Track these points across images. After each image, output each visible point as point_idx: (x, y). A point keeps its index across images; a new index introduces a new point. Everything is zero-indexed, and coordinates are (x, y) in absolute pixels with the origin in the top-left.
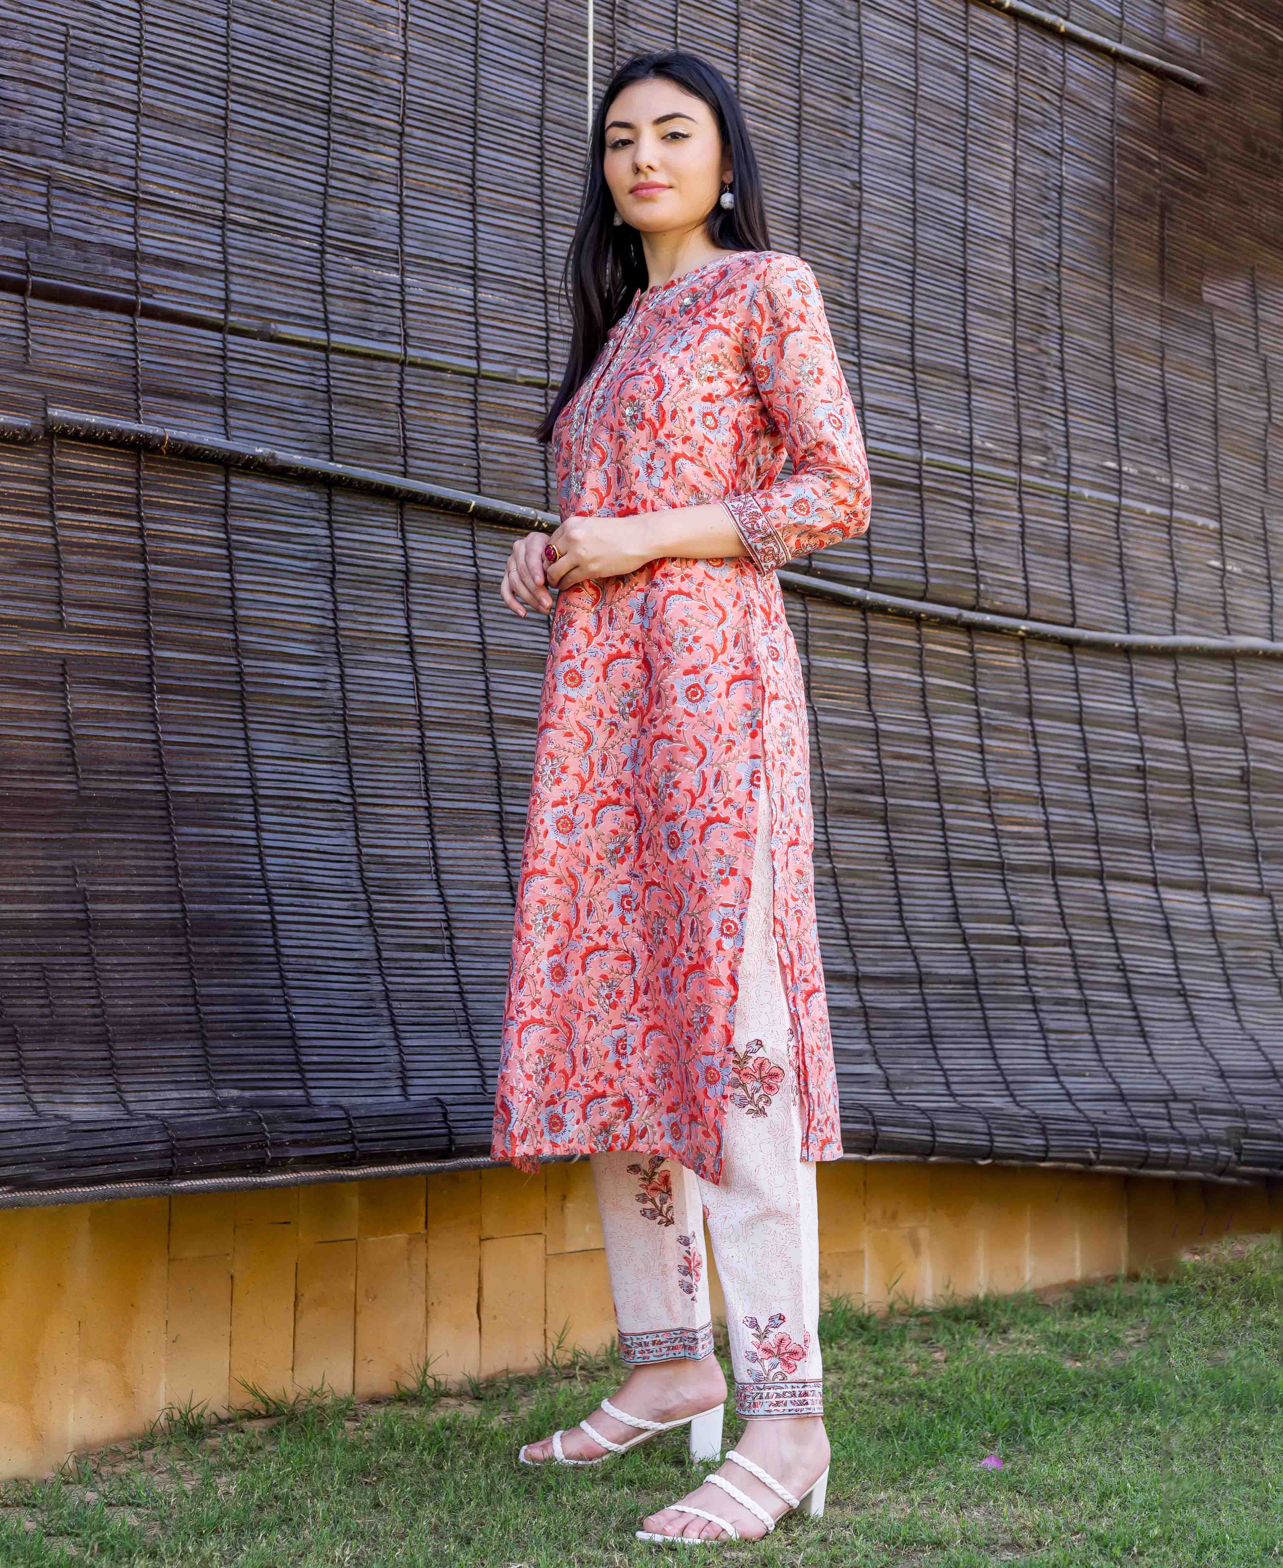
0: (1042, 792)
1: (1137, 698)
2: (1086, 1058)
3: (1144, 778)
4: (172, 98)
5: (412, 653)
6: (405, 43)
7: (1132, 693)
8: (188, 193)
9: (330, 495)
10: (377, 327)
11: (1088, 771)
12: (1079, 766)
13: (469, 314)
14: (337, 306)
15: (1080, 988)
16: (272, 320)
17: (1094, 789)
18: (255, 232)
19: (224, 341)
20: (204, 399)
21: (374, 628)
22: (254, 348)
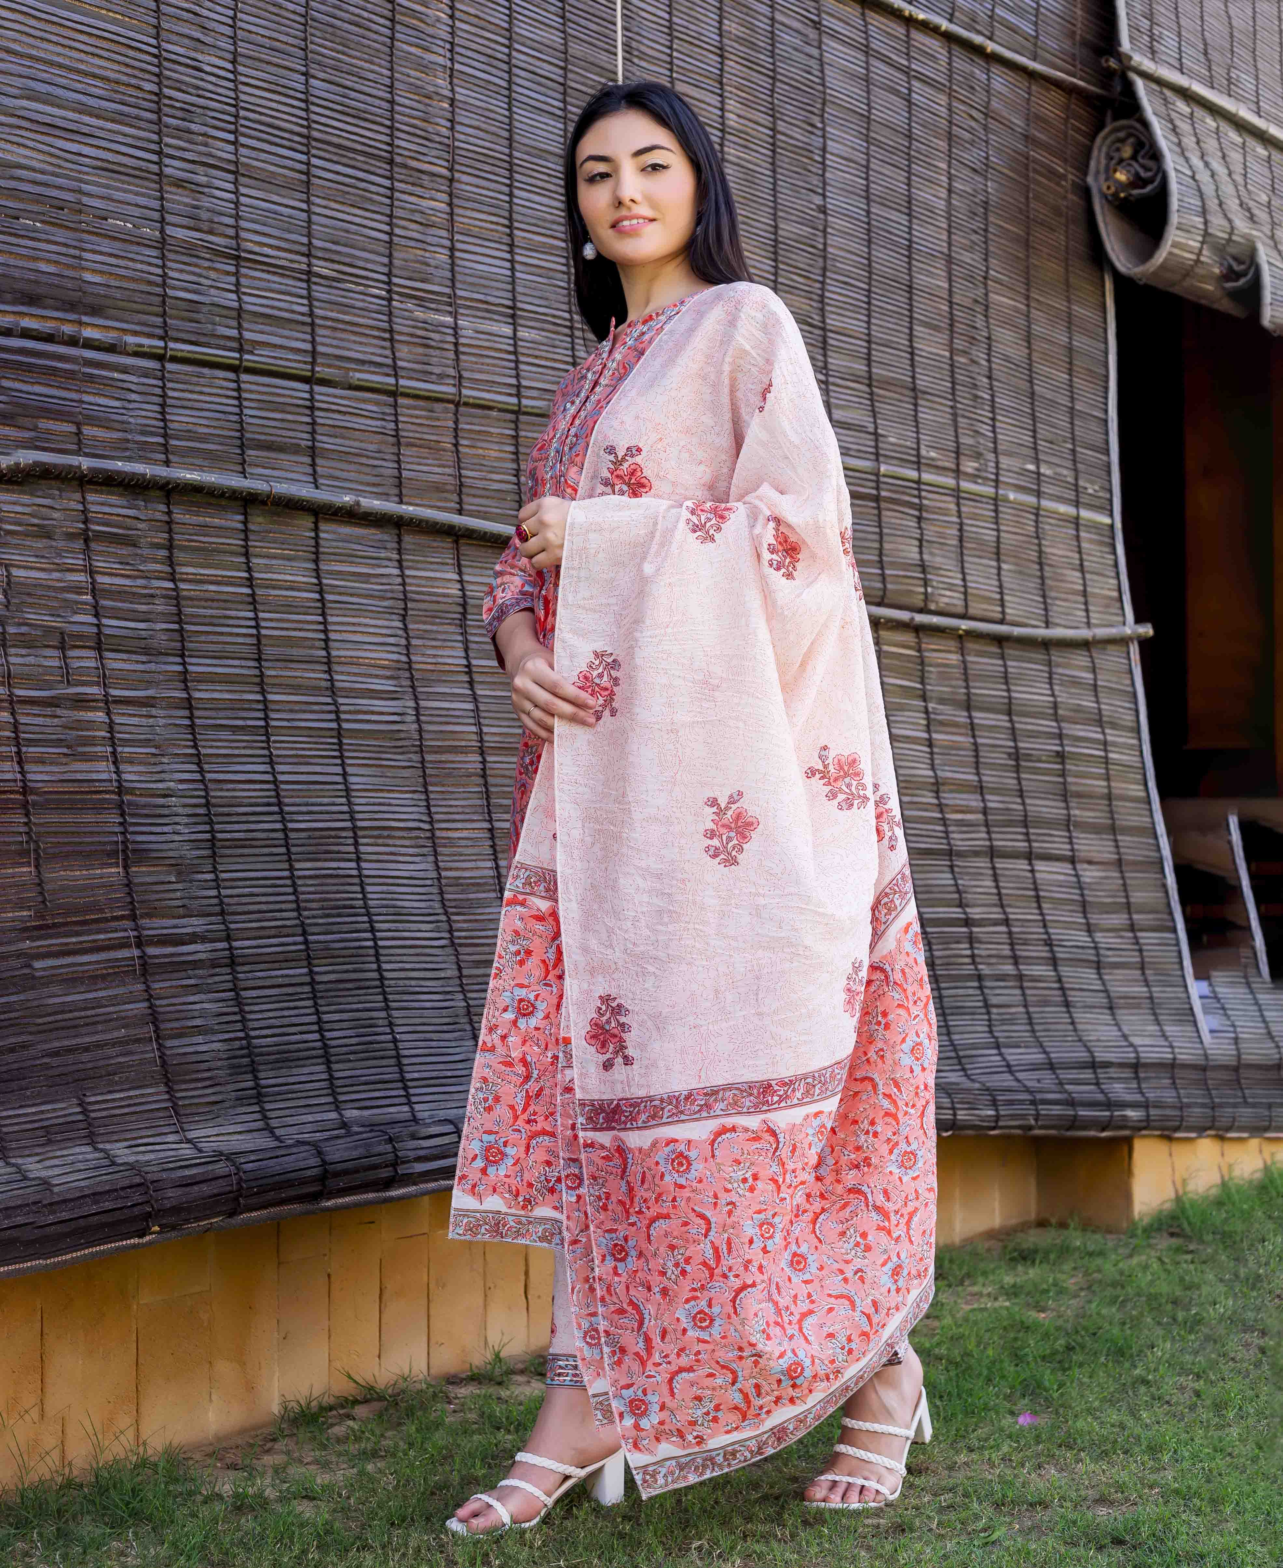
0: (980, 781)
1: (1056, 687)
2: (1021, 1030)
3: (1063, 763)
4: (263, 156)
5: (471, 683)
6: (452, 90)
7: (1051, 684)
8: (279, 248)
9: (399, 536)
10: (437, 370)
11: (1017, 760)
12: (1009, 754)
13: (509, 353)
14: (403, 351)
15: (1016, 964)
16: (349, 369)
17: (1023, 776)
18: (335, 284)
19: (311, 392)
20: (296, 449)
21: (440, 660)
22: (336, 397)
